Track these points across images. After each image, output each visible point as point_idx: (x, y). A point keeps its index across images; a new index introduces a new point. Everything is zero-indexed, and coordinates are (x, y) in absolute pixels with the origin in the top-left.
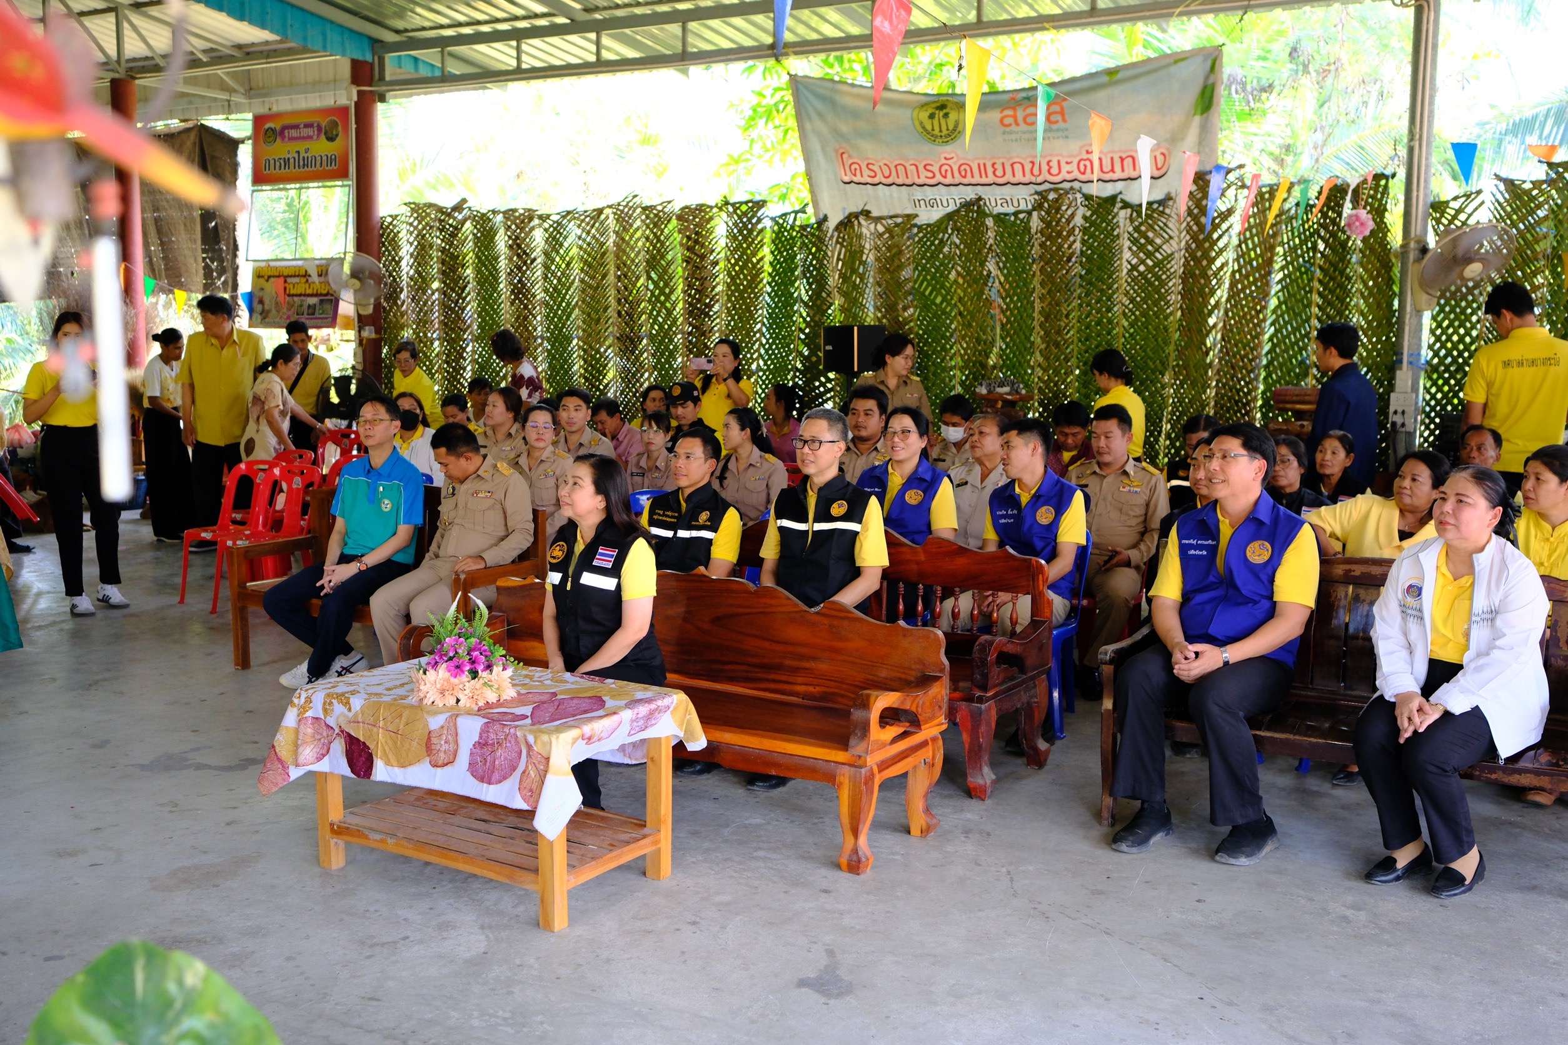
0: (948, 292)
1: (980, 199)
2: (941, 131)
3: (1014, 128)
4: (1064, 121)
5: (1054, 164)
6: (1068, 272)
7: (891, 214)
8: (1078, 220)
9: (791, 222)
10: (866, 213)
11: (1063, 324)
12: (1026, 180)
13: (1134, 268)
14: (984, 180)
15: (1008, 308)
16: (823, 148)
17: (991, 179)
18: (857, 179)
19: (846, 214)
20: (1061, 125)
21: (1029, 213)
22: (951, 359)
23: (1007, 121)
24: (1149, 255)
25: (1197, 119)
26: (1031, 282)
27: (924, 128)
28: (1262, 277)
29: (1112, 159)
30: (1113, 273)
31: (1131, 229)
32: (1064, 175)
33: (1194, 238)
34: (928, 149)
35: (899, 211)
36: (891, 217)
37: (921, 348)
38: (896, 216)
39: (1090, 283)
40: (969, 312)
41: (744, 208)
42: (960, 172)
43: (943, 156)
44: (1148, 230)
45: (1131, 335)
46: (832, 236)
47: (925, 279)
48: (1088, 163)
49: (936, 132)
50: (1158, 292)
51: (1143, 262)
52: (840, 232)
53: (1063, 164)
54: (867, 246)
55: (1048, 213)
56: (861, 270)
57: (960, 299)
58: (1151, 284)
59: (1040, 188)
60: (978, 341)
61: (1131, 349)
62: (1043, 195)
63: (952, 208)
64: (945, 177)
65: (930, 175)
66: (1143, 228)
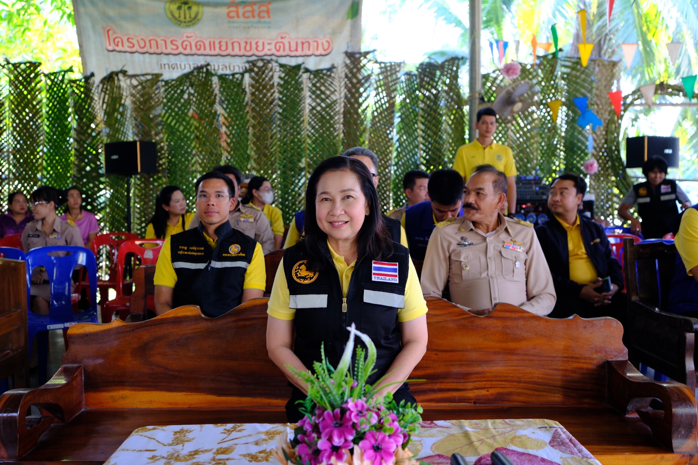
0: (188, 123)
1: (208, 64)
2: (185, 18)
3: (236, 19)
4: (269, 17)
5: (260, 44)
6: (270, 110)
7: (144, 72)
8: (276, 80)
9: (60, 78)
10: (124, 72)
11: (269, 143)
12: (241, 53)
13: (314, 108)
14: (213, 52)
15: (231, 133)
16: (93, 26)
17: (217, 51)
18: (120, 48)
19: (109, 72)
20: (267, 19)
21: (242, 74)
22: (193, 166)
23: (232, 14)
24: (323, 100)
25: (349, 22)
26: (246, 117)
27: (173, 15)
28: (389, 114)
29: (297, 43)
30: (300, 111)
31: (310, 85)
32: (266, 51)
33: (349, 90)
34: (174, 29)
35: (149, 71)
36: (143, 75)
37: (171, 160)
38: (147, 74)
39: (286, 117)
40: (203, 136)
41: (23, 66)
42: (196, 46)
43: (185, 35)
44: (321, 86)
45: (313, 148)
46: (98, 86)
47: (170, 115)
48: (282, 45)
49: (182, 18)
50: (329, 123)
51: (319, 105)
52: (104, 85)
53: (266, 45)
54: (125, 94)
55: (257, 74)
56: (121, 109)
57: (196, 128)
58: (324, 118)
59: (251, 59)
60: (211, 154)
61: (314, 156)
62: (253, 64)
63: (187, 70)
64: (185, 49)
65: (175, 47)
66: (318, 85)
